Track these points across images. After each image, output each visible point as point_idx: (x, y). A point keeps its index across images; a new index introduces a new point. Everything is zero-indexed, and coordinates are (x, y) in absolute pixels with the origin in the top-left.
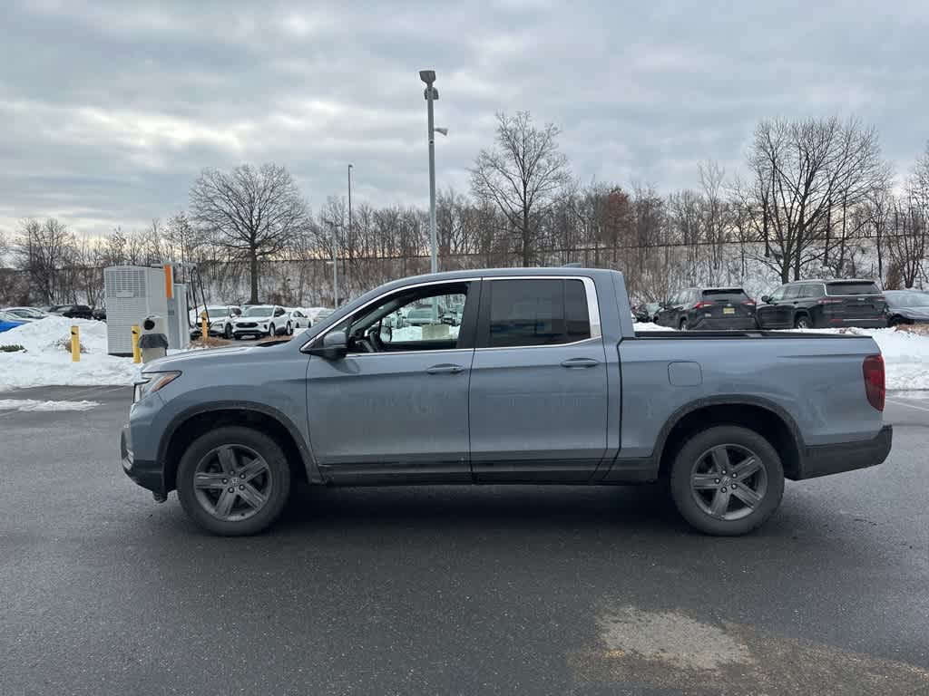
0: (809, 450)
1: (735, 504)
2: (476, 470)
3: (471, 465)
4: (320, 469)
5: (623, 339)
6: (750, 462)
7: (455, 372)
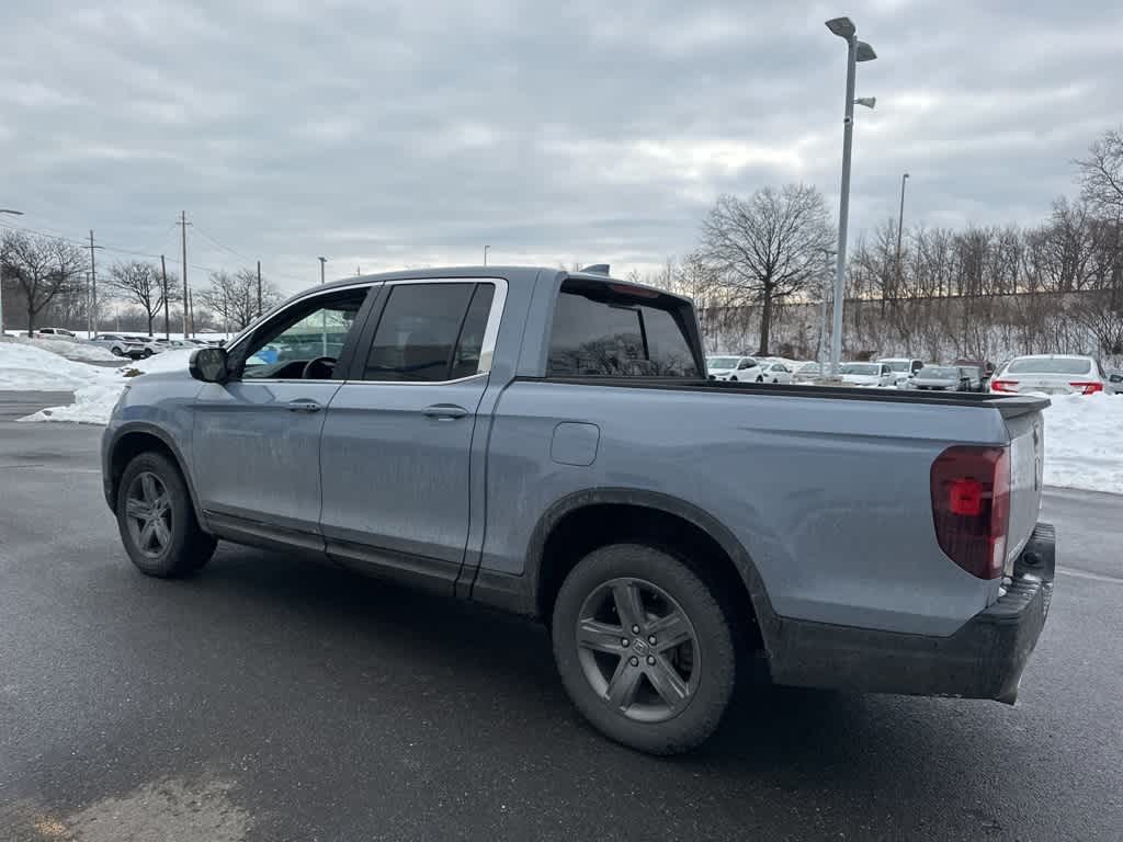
0: (783, 626)
1: (645, 692)
2: (331, 550)
3: (326, 544)
4: (205, 516)
5: (517, 378)
6: (672, 620)
7: (314, 411)
